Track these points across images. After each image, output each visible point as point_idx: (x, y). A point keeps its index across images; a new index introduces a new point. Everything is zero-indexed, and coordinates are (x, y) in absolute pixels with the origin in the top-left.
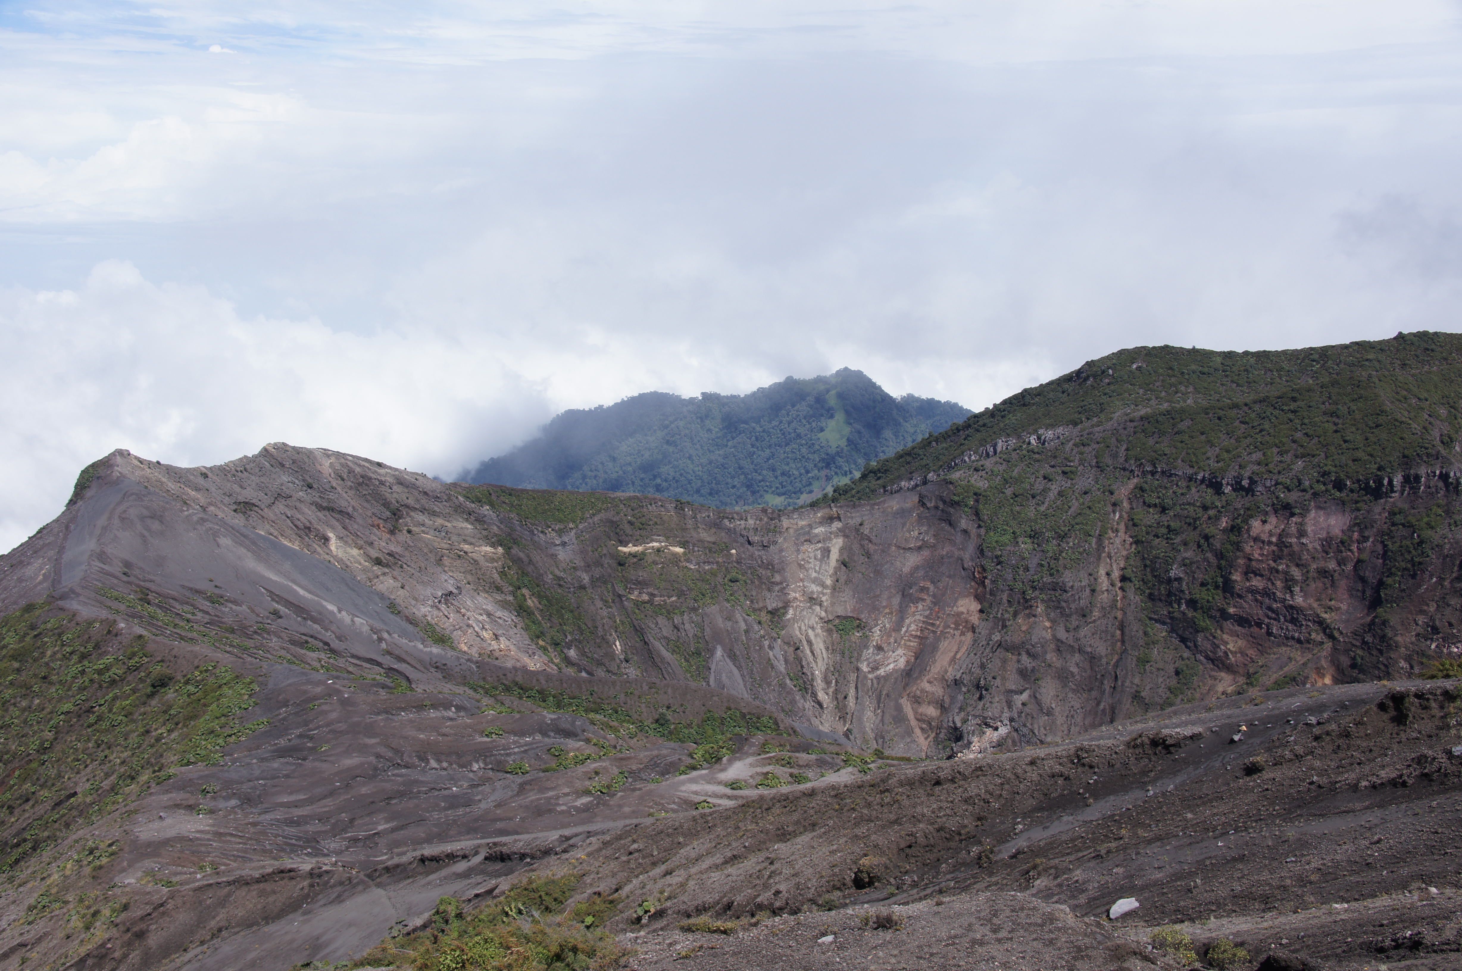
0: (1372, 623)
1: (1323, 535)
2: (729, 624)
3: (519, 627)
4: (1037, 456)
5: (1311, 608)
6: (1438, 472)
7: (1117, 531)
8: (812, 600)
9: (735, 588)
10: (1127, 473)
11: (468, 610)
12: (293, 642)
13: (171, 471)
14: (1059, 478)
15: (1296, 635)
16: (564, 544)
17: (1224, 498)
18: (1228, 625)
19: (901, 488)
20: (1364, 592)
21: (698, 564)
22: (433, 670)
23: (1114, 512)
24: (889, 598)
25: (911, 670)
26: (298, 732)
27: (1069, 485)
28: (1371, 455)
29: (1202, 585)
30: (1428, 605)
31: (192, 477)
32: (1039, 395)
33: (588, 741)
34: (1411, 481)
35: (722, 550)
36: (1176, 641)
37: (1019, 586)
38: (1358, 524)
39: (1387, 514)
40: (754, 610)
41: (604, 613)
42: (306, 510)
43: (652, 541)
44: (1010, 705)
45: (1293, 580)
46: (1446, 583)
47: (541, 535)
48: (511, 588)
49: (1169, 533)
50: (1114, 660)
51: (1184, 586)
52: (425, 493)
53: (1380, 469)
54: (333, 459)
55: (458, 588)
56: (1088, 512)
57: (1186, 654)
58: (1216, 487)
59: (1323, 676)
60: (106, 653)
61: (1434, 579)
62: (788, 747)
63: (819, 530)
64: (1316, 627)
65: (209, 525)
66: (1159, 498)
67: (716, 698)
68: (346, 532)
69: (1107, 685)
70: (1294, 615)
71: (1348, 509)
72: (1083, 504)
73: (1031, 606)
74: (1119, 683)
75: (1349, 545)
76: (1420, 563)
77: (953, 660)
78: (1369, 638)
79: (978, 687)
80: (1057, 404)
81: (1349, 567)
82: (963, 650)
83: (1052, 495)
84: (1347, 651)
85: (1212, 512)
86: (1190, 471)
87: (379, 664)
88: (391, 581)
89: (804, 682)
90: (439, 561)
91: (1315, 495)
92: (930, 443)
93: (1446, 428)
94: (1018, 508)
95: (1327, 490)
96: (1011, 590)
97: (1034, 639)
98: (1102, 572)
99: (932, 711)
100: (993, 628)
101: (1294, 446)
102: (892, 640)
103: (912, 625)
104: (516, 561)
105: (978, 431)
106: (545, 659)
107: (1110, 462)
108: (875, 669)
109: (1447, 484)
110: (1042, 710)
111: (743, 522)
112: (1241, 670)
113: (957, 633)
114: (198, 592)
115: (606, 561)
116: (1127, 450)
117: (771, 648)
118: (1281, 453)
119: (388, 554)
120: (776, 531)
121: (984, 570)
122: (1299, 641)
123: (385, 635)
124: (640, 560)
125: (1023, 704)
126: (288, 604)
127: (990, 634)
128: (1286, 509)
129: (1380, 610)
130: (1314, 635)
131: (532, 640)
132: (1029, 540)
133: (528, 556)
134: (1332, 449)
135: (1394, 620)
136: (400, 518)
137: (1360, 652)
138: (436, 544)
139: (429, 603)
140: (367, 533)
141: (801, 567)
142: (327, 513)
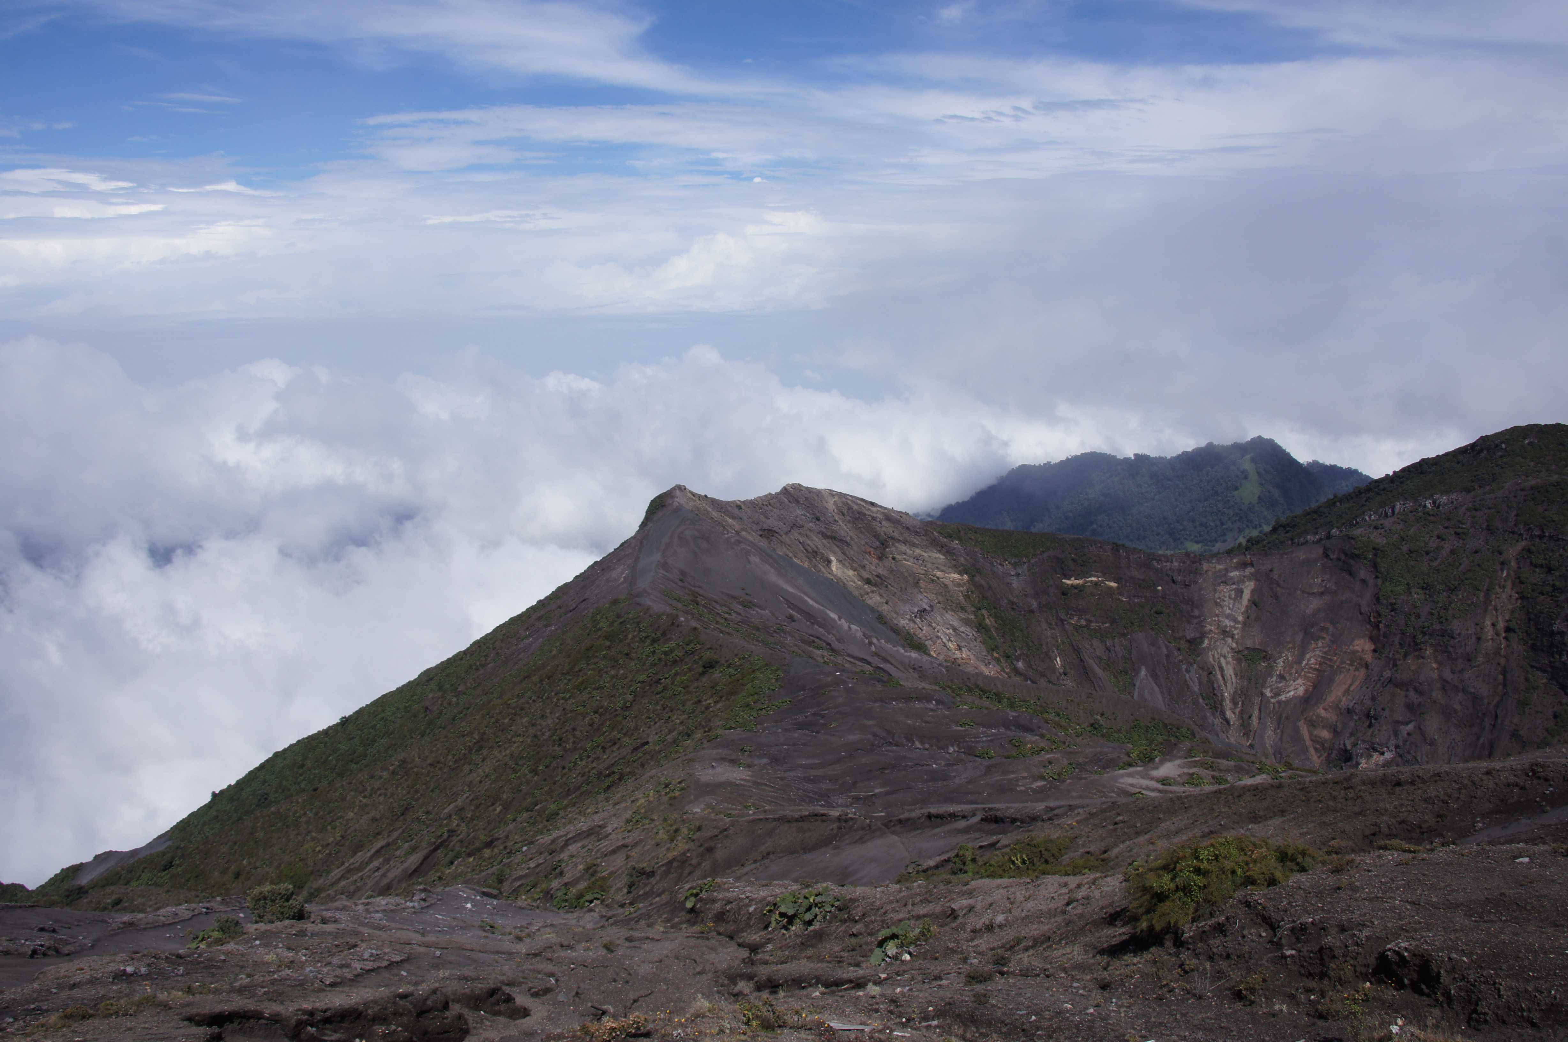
2: (1153, 649)
3: (978, 640)
4: (1432, 518)
7: (1504, 587)
8: (1226, 633)
9: (1160, 619)
10: (1516, 536)
11: (938, 625)
12: (803, 641)
13: (714, 502)
16: (1018, 575)
19: (1307, 541)
21: (1129, 597)
22: (911, 671)
23: (1502, 570)
24: (1293, 634)
25: (1309, 698)
26: (812, 711)
31: (730, 508)
32: (1435, 464)
33: (1042, 736)
35: (1150, 587)
36: (1556, 688)
37: (1410, 630)
40: (1175, 639)
41: (1049, 633)
42: (815, 538)
43: (1091, 576)
44: (1396, 734)
47: (999, 567)
48: (973, 609)
49: (1553, 591)
50: (1496, 701)
52: (908, 528)
54: (836, 498)
55: (931, 606)
56: (1477, 569)
60: (670, 639)
62: (1211, 754)
63: (1234, 574)
65: (743, 546)
66: (1545, 559)
67: (1142, 710)
68: (844, 557)
72: (1473, 561)
73: (1420, 649)
77: (1347, 691)
79: (1368, 716)
80: (1452, 472)
82: (1357, 683)
87: (869, 663)
88: (878, 598)
89: (1215, 702)
90: (916, 584)
92: (1334, 503)
94: (1412, 563)
96: (1403, 634)
99: (1325, 734)
100: (1384, 666)
102: (1293, 671)
103: (1312, 659)
104: (979, 587)
105: (1378, 494)
106: (998, 668)
107: (1500, 525)
108: (1277, 694)
110: (1425, 740)
111: (1168, 564)
113: (1352, 668)
114: (733, 597)
115: (1052, 590)
116: (1517, 515)
117: (1188, 671)
119: (877, 576)
120: (1197, 573)
121: (1379, 615)
123: (875, 641)
124: (1080, 591)
125: (1409, 734)
126: (800, 611)
127: (1382, 671)
131: (988, 652)
132: (1421, 592)
133: (988, 584)
136: (887, 547)
138: (914, 570)
139: (908, 617)
140: (861, 558)
141: (1217, 604)
142: (830, 541)
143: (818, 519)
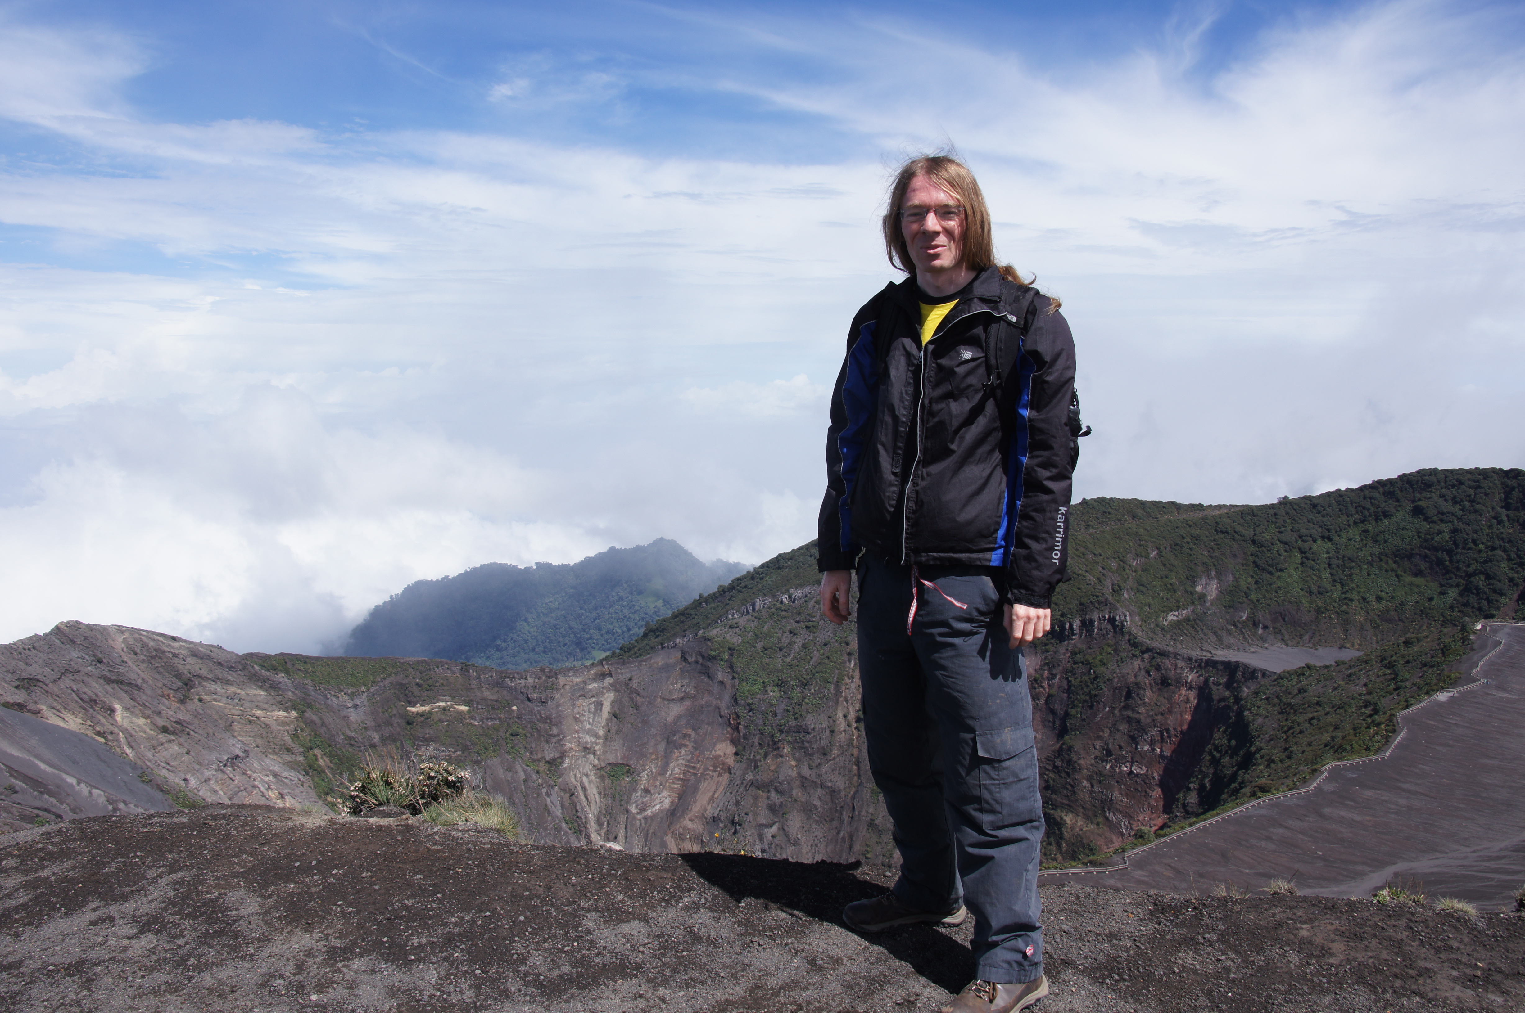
0: (1061, 749)
2: (509, 774)
3: (305, 785)
4: (784, 613)
6: (1107, 617)
7: (852, 677)
8: (587, 750)
9: (516, 741)
11: (254, 772)
14: (803, 632)
16: (356, 706)
19: (676, 645)
20: (1054, 722)
21: (482, 720)
23: (850, 661)
24: (656, 745)
25: (675, 810)
27: (811, 638)
30: (1103, 731)
34: (1087, 625)
35: (504, 707)
37: (768, 730)
38: (1046, 664)
39: (1069, 654)
40: (534, 761)
42: (94, 684)
43: (439, 701)
44: (761, 837)
46: (1116, 712)
47: (334, 699)
48: (301, 750)
50: (852, 793)
52: (220, 664)
53: (1063, 615)
54: (127, 635)
55: (245, 751)
56: (827, 661)
61: (1107, 709)
63: (593, 686)
68: (133, 703)
69: (846, 816)
71: (1039, 651)
72: (823, 654)
73: (778, 748)
74: (857, 813)
75: (1041, 682)
76: (1096, 696)
77: (712, 799)
78: (1058, 763)
79: (733, 823)
80: (806, 566)
81: (1042, 701)
82: (721, 789)
83: (797, 647)
88: (176, 748)
89: (579, 825)
90: (229, 727)
92: (700, 603)
93: (1116, 578)
94: (767, 660)
96: (762, 734)
97: (782, 777)
98: (840, 714)
99: (693, 847)
100: (747, 769)
102: (658, 783)
103: (676, 769)
104: (310, 723)
105: (741, 592)
108: (643, 810)
109: (1114, 627)
110: (788, 841)
111: (523, 681)
113: (715, 774)
115: (396, 721)
117: (548, 795)
119: (176, 722)
120: (554, 688)
121: (738, 717)
124: (427, 719)
125: (773, 836)
126: (26, 779)
127: (744, 774)
129: (1066, 737)
131: (320, 797)
132: (776, 689)
133: (321, 719)
135: (1078, 745)
136: (191, 687)
137: (1052, 775)
138: (227, 711)
139: (214, 766)
140: (155, 703)
141: (576, 719)
142: (116, 686)
143: (100, 661)
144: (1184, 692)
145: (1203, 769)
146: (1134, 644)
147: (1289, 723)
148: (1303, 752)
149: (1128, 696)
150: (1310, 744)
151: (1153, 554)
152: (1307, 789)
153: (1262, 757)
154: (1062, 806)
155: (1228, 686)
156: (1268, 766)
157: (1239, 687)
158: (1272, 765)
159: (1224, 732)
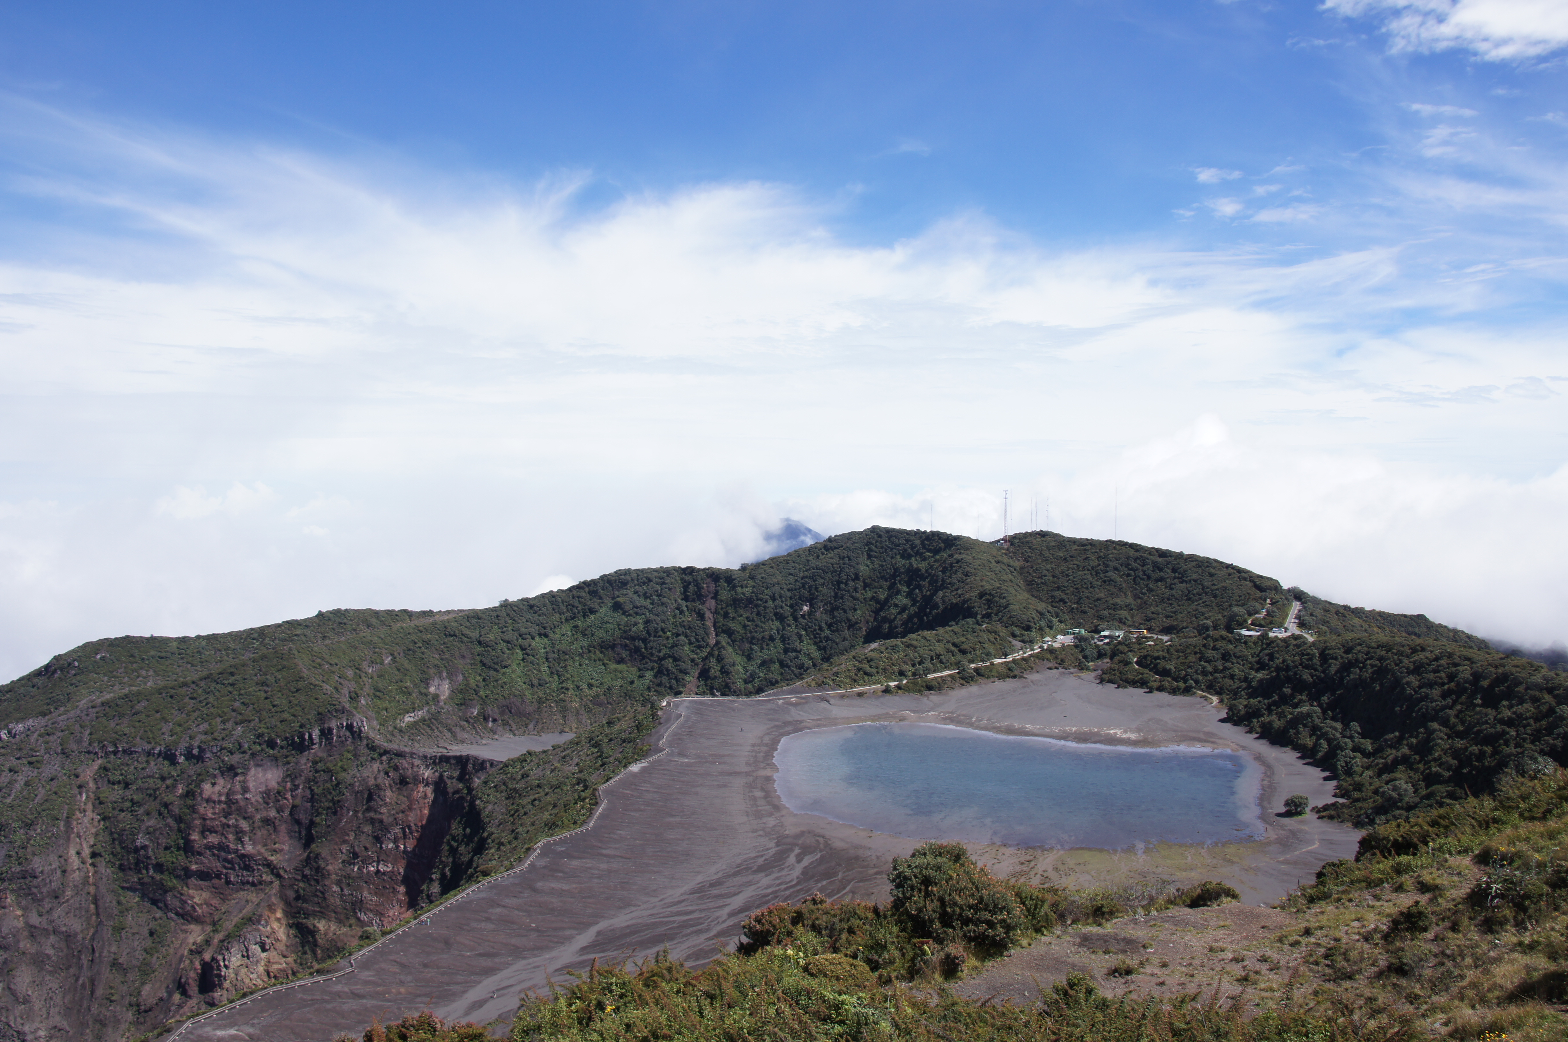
0: (308, 857)
1: (263, 789)
5: (260, 853)
6: (345, 724)
7: (85, 811)
10: (92, 756)
14: (26, 769)
15: (251, 879)
17: (179, 768)
18: (193, 881)
20: (300, 833)
27: (35, 774)
28: (294, 716)
29: (167, 848)
30: (348, 835)
32: (10, 691)
34: (326, 734)
36: (148, 905)
38: (289, 775)
39: (311, 764)
45: (242, 832)
49: (132, 806)
50: (90, 934)
51: (150, 853)
53: (301, 726)
56: (55, 797)
57: (159, 914)
58: (170, 757)
59: (273, 911)
61: (351, 813)
64: (266, 870)
66: (122, 775)
69: (85, 959)
70: (246, 862)
71: (280, 764)
72: (50, 790)
74: (97, 955)
75: (285, 794)
76: (339, 801)
78: (307, 871)
80: (28, 697)
81: (286, 813)
83: (19, 786)
84: (291, 886)
85: (169, 782)
86: (148, 747)
91: (253, 755)
93: (353, 686)
95: (262, 750)
97: (5, 931)
98: (73, 852)
101: (234, 714)
107: (75, 747)
109: (353, 733)
110: (17, 1000)
112: (208, 920)
116: (91, 734)
118: (223, 722)
122: (253, 884)
128: (230, 771)
129: (313, 846)
130: (265, 877)
134: (264, 713)
135: (324, 852)
137: (302, 885)
144: (421, 788)
145: (443, 859)
146: (372, 748)
147: (515, 807)
148: (528, 832)
149: (370, 798)
150: (533, 824)
151: (388, 660)
152: (522, 868)
153: (493, 841)
154: (314, 914)
155: (461, 779)
156: (498, 849)
157: (470, 778)
158: (502, 847)
159: (460, 822)
